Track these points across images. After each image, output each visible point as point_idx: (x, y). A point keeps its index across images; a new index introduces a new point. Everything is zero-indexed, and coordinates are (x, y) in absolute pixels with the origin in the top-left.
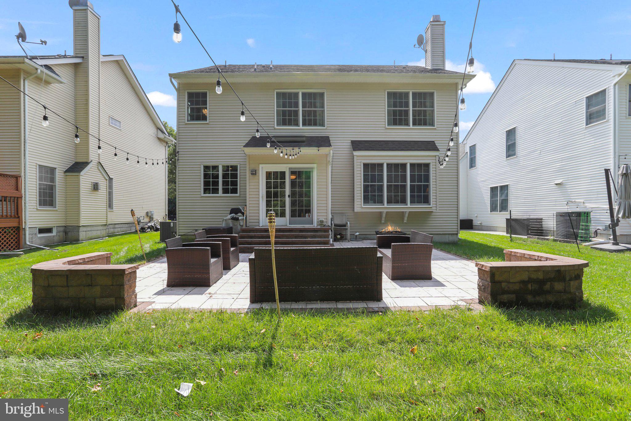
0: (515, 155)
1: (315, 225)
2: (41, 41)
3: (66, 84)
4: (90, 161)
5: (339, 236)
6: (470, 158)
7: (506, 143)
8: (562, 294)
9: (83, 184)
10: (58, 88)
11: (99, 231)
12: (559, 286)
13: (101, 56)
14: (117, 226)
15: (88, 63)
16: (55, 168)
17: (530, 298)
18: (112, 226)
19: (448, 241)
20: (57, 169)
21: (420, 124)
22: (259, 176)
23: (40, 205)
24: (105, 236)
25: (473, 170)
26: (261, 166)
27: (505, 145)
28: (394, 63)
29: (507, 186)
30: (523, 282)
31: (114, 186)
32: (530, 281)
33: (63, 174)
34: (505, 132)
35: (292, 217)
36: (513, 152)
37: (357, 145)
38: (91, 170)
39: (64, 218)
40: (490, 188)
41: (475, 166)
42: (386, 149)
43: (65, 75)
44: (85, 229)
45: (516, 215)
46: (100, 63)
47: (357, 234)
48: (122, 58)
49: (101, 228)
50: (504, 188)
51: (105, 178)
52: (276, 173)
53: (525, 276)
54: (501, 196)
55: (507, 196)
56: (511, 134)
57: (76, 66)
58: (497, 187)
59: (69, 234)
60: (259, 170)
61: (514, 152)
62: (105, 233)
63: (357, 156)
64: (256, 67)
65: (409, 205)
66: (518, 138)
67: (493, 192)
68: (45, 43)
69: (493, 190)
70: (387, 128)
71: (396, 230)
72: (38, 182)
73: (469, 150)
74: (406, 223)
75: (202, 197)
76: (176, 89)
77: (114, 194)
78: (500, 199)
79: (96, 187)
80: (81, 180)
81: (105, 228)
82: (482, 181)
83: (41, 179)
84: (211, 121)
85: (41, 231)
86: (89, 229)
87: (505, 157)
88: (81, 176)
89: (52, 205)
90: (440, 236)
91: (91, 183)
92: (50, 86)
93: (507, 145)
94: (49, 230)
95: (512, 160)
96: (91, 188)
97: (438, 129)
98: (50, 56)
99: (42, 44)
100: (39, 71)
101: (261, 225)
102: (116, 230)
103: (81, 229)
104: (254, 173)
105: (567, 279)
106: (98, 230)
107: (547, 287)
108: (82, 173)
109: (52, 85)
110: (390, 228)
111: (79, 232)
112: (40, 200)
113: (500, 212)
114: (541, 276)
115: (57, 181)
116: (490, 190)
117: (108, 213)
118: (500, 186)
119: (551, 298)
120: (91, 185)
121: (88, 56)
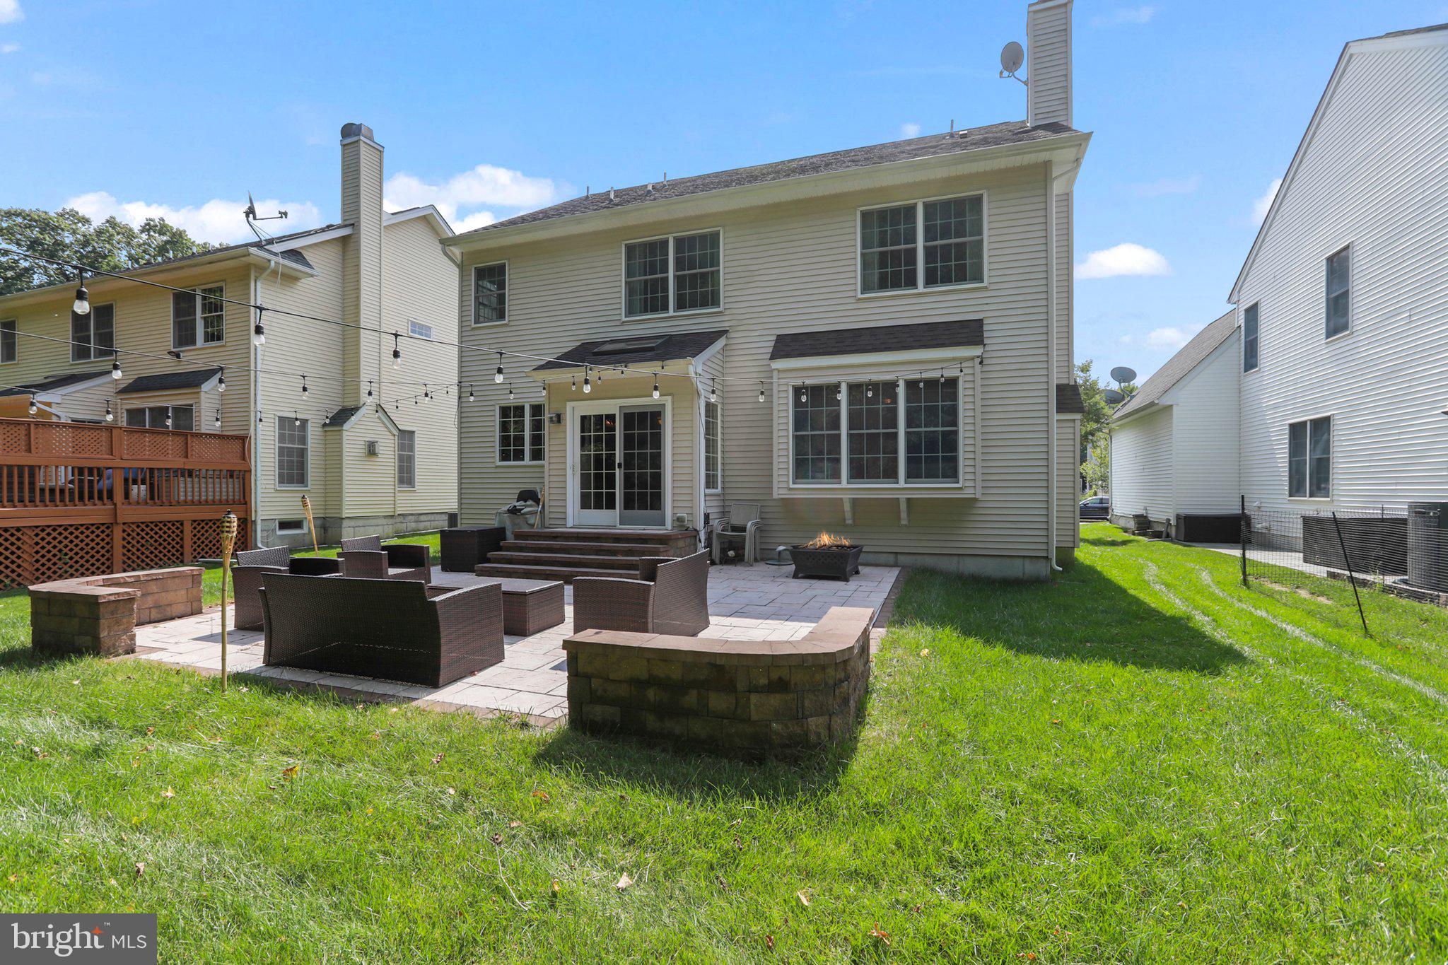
0: (1345, 327)
1: (668, 527)
2: (280, 213)
3: (319, 278)
4: (362, 403)
5: (731, 553)
6: (1246, 342)
7: (1328, 294)
8: (725, 721)
9: (347, 446)
10: (314, 284)
11: (379, 527)
12: (718, 702)
13: (384, 217)
14: (422, 518)
15: (359, 233)
16: (307, 420)
17: (651, 722)
18: (412, 518)
19: (1020, 575)
20: (309, 422)
21: (947, 280)
22: (566, 426)
23: (281, 481)
24: (391, 535)
25: (1253, 377)
26: (569, 405)
27: (1324, 299)
28: (952, 127)
29: (1327, 419)
30: (635, 682)
31: (416, 446)
32: (652, 681)
33: (320, 429)
34: (1324, 262)
35: (625, 509)
36: (1342, 321)
37: (787, 346)
38: (364, 419)
39: (323, 503)
40: (1287, 427)
41: (1256, 366)
42: (848, 349)
43: (323, 264)
44: (352, 523)
45: (1347, 508)
46: (382, 229)
47: (781, 548)
48: (432, 211)
49: (384, 521)
50: (1322, 426)
51: (390, 432)
52: (599, 418)
53: (641, 671)
54: (1313, 450)
55: (1327, 450)
56: (1338, 267)
57: (344, 240)
58: (1305, 422)
59: (330, 531)
60: (565, 413)
61: (1345, 319)
62: (391, 530)
63: (779, 371)
64: (612, 196)
65: (902, 483)
66: (1355, 278)
67: (1294, 439)
68: (286, 214)
69: (1296, 430)
70: (859, 299)
71: (839, 543)
72: (277, 445)
73: (1243, 321)
74: (906, 526)
75: (497, 467)
76: (458, 266)
77: (416, 460)
78: (1310, 459)
79: (371, 450)
80: (345, 437)
81: (391, 521)
82: (1275, 407)
83: (282, 438)
84: (511, 318)
85: (284, 525)
86: (360, 523)
87: (1324, 336)
88: (344, 432)
89: (302, 482)
90: (998, 560)
91: (363, 443)
92: (299, 284)
93: (1328, 300)
94: (297, 524)
95: (1343, 342)
96: (363, 451)
97: (993, 287)
98: (298, 234)
99: (281, 217)
100: (273, 263)
101: (570, 523)
102: (422, 525)
103: (345, 523)
104: (558, 419)
105: (740, 686)
106: (377, 526)
107: (691, 699)
108: (346, 426)
109: (303, 280)
110: (825, 539)
111: (341, 527)
112: (281, 476)
113: (1310, 496)
114: (676, 673)
115: (310, 441)
116: (1287, 432)
117: (397, 494)
118: (1311, 421)
119: (698, 728)
120: (363, 447)
121: (359, 222)
